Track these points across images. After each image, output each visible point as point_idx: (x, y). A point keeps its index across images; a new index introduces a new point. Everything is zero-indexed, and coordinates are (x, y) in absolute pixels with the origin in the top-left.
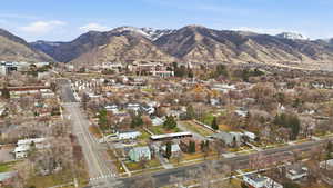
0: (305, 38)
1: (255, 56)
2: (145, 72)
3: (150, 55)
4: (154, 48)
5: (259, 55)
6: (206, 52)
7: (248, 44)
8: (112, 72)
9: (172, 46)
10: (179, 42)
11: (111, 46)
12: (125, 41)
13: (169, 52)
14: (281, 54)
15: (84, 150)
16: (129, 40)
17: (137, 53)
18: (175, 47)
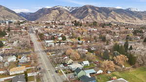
0: (139, 10)
1: (114, 19)
2: (63, 24)
3: (69, 18)
4: (70, 15)
5: (117, 18)
6: (93, 17)
7: (112, 13)
8: (49, 24)
9: (78, 14)
10: (82, 12)
11: (51, 14)
12: (58, 12)
13: (77, 17)
14: (127, 18)
15: (34, 44)
16: (60, 12)
17: (63, 17)
18: (80, 15)
